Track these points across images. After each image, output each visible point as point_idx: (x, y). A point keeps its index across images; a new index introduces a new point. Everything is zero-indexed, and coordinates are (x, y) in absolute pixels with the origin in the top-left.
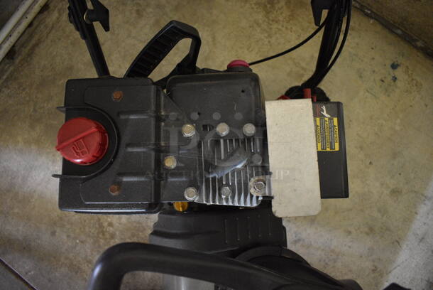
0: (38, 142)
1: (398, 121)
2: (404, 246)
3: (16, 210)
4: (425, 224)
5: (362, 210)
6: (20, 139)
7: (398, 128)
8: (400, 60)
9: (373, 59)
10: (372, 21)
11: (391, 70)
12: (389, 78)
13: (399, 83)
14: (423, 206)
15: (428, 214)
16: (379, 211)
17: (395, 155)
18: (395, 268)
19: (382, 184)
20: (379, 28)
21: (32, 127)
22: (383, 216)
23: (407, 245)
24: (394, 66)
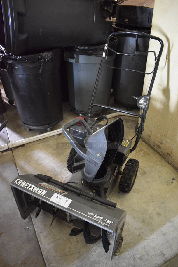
0: (52, 154)
1: (168, 194)
2: (155, 233)
3: (34, 166)
4: (167, 230)
5: (143, 214)
6: (48, 151)
7: (167, 196)
8: (176, 178)
9: (166, 175)
10: (170, 166)
11: (172, 180)
12: (170, 182)
13: (173, 184)
14: (169, 223)
15: (170, 227)
16: (150, 217)
17: (163, 203)
18: (148, 239)
19: (154, 209)
20: (172, 168)
21: (54, 150)
22: (150, 219)
23: (157, 234)
24: (173, 179)
